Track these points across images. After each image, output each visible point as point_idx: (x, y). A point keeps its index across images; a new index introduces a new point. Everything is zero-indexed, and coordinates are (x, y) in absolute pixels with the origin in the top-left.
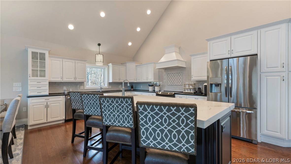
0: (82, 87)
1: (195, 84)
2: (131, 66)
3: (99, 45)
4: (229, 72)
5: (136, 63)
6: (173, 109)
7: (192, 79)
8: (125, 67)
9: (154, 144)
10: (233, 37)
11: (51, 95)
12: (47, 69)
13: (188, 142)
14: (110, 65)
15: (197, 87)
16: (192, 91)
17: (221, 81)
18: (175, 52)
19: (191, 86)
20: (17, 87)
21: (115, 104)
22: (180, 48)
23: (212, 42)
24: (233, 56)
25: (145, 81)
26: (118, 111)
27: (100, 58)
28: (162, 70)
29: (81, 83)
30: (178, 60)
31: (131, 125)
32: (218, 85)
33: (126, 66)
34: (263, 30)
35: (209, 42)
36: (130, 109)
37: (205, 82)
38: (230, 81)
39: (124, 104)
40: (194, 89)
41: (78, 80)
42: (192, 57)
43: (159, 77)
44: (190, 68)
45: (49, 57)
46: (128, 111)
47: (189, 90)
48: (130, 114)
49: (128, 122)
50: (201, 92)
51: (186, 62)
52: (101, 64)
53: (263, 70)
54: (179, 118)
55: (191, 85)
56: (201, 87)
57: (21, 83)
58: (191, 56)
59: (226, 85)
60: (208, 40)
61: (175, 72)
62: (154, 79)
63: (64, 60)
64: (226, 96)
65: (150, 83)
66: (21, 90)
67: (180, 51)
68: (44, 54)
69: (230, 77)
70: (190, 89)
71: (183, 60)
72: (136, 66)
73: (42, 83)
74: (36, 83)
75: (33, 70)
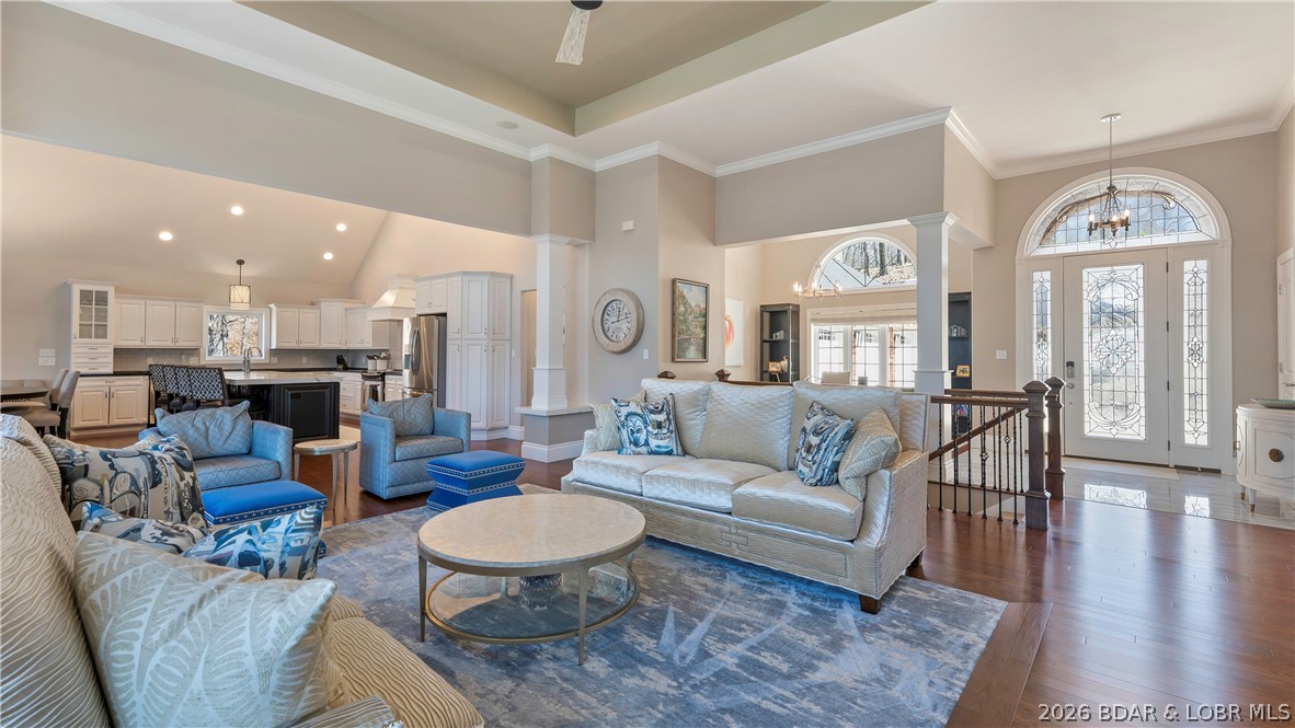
0: (193, 360)
2: (333, 308)
3: (240, 262)
5: (345, 302)
8: (318, 311)
10: (432, 282)
11: (117, 373)
12: (111, 321)
14: (272, 307)
20: (47, 358)
24: (432, 311)
27: (240, 294)
29: (192, 351)
33: (320, 309)
41: (183, 344)
45: (122, 298)
52: (246, 307)
57: (54, 350)
66: (54, 364)
68: (106, 293)
72: (346, 309)
73: (99, 350)
74: (86, 350)
75: (81, 325)
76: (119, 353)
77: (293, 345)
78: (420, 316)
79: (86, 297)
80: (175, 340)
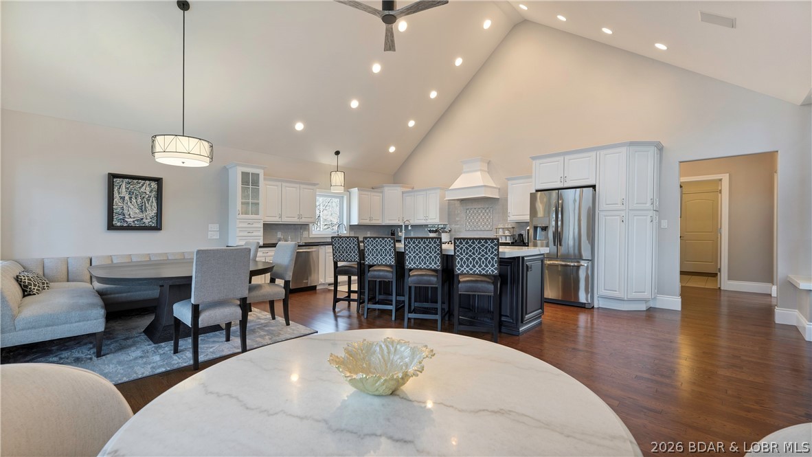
0: (305, 234)
1: (513, 228)
2: (393, 193)
3: (337, 153)
4: (560, 210)
5: (403, 187)
6: (483, 242)
7: (509, 219)
8: (381, 195)
9: (467, 271)
10: (567, 157)
11: (265, 246)
12: (262, 200)
13: (493, 266)
14: (355, 191)
15: (517, 233)
16: (509, 241)
17: (548, 223)
18: (481, 170)
19: (506, 232)
20: (213, 232)
21: (422, 245)
22: (489, 163)
23: (538, 161)
24: (566, 185)
25: (422, 222)
26: (425, 252)
27: (338, 178)
28: (456, 202)
29: (304, 227)
30: (485, 186)
31: (438, 266)
32: (545, 229)
33: (382, 192)
34: (603, 152)
35: (534, 162)
36: (438, 250)
37: (527, 224)
38: (559, 223)
39: (433, 245)
40: (513, 236)
41: (303, 221)
42: (510, 182)
43: (449, 215)
44: (506, 200)
45: (265, 179)
46: (436, 252)
47: (504, 238)
48: (438, 254)
49: (436, 263)
50: (523, 241)
51: (499, 189)
52: (341, 190)
53: (601, 208)
54: (486, 248)
55: (508, 229)
56: (523, 232)
57: (218, 225)
58: (508, 179)
59: (554, 229)
60: (534, 158)
61: (480, 206)
62: (441, 219)
63: (284, 184)
64: (555, 245)
65: (433, 226)
66: (218, 237)
67: (490, 168)
68: (258, 174)
69: (560, 216)
70: (506, 236)
71: (495, 186)
72: (403, 193)
73: (255, 225)
74: (246, 225)
75: (242, 203)
76: (268, 227)
77: (367, 222)
78: (537, 191)
79: (244, 179)
80: (300, 217)
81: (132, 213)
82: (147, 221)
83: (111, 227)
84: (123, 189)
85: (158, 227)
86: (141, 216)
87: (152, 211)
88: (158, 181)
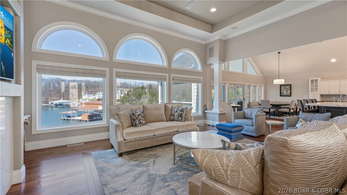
12: (319, 87)
20: (306, 97)
63: (331, 81)
66: (308, 98)
73: (316, 95)
74: (312, 95)
75: (311, 89)
76: (322, 96)
79: (312, 81)
80: (340, 92)
81: (285, 93)
82: (288, 94)
83: (281, 96)
84: (283, 88)
85: (290, 96)
86: (287, 93)
87: (289, 92)
88: (290, 85)
